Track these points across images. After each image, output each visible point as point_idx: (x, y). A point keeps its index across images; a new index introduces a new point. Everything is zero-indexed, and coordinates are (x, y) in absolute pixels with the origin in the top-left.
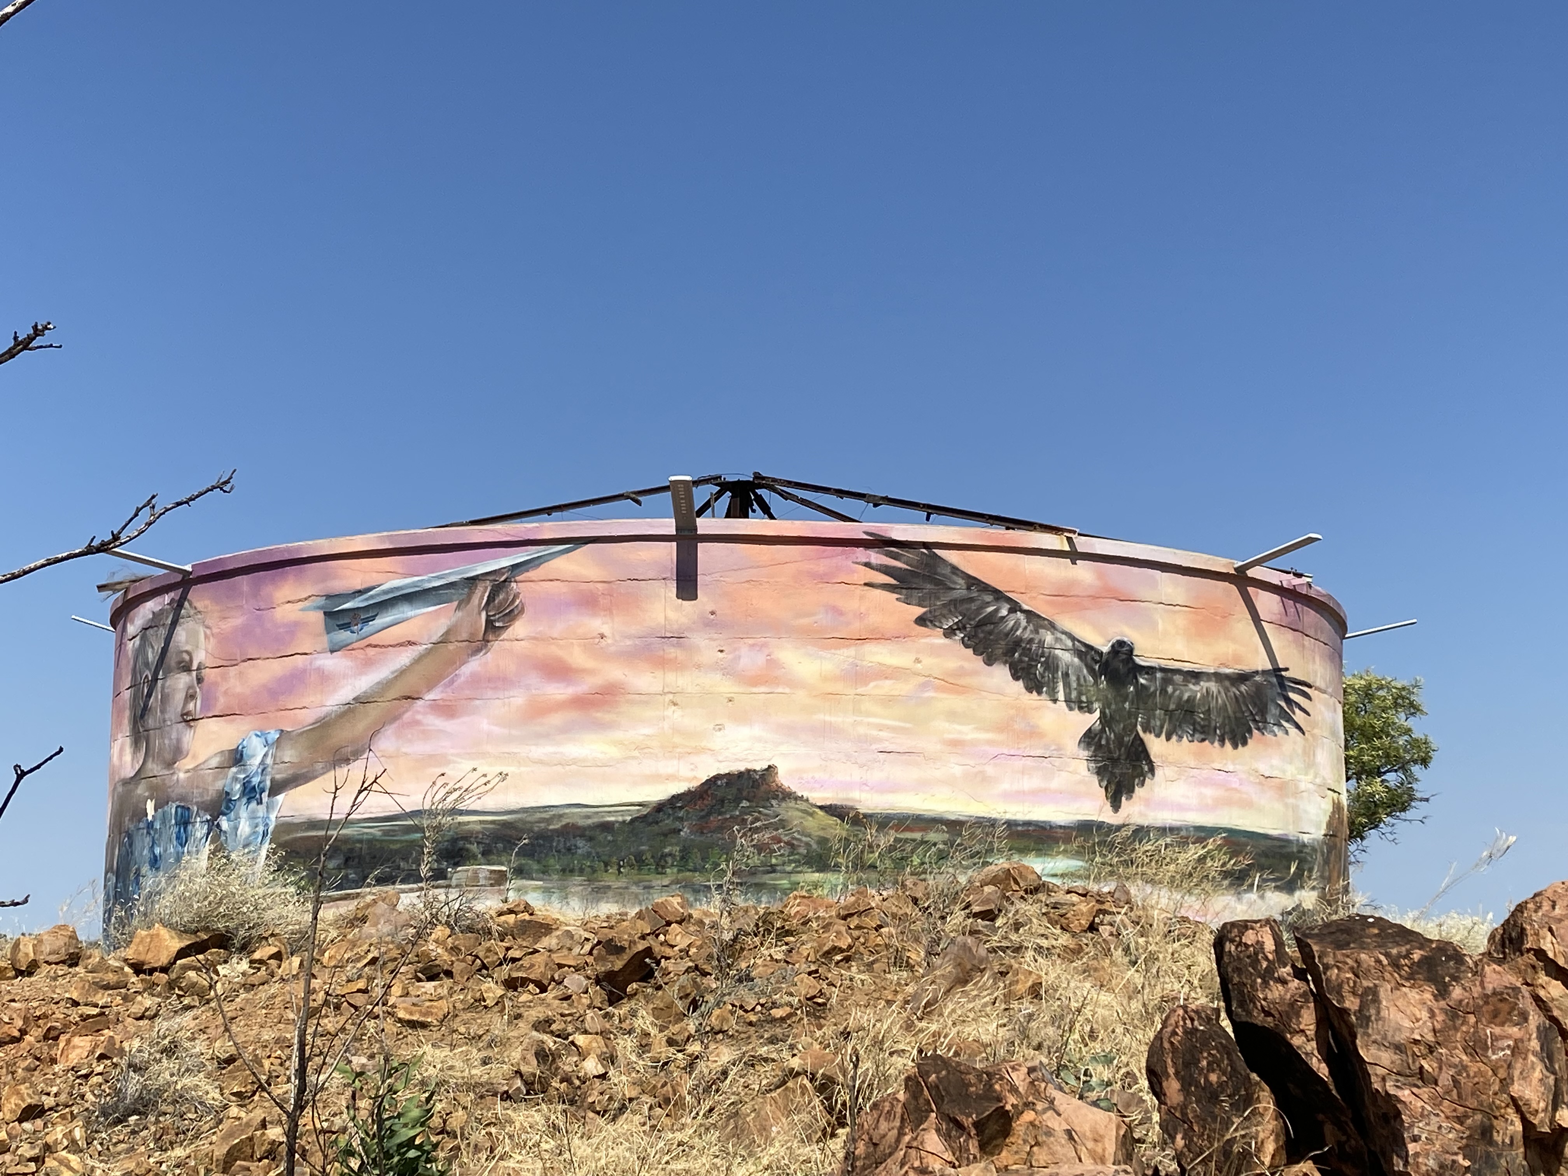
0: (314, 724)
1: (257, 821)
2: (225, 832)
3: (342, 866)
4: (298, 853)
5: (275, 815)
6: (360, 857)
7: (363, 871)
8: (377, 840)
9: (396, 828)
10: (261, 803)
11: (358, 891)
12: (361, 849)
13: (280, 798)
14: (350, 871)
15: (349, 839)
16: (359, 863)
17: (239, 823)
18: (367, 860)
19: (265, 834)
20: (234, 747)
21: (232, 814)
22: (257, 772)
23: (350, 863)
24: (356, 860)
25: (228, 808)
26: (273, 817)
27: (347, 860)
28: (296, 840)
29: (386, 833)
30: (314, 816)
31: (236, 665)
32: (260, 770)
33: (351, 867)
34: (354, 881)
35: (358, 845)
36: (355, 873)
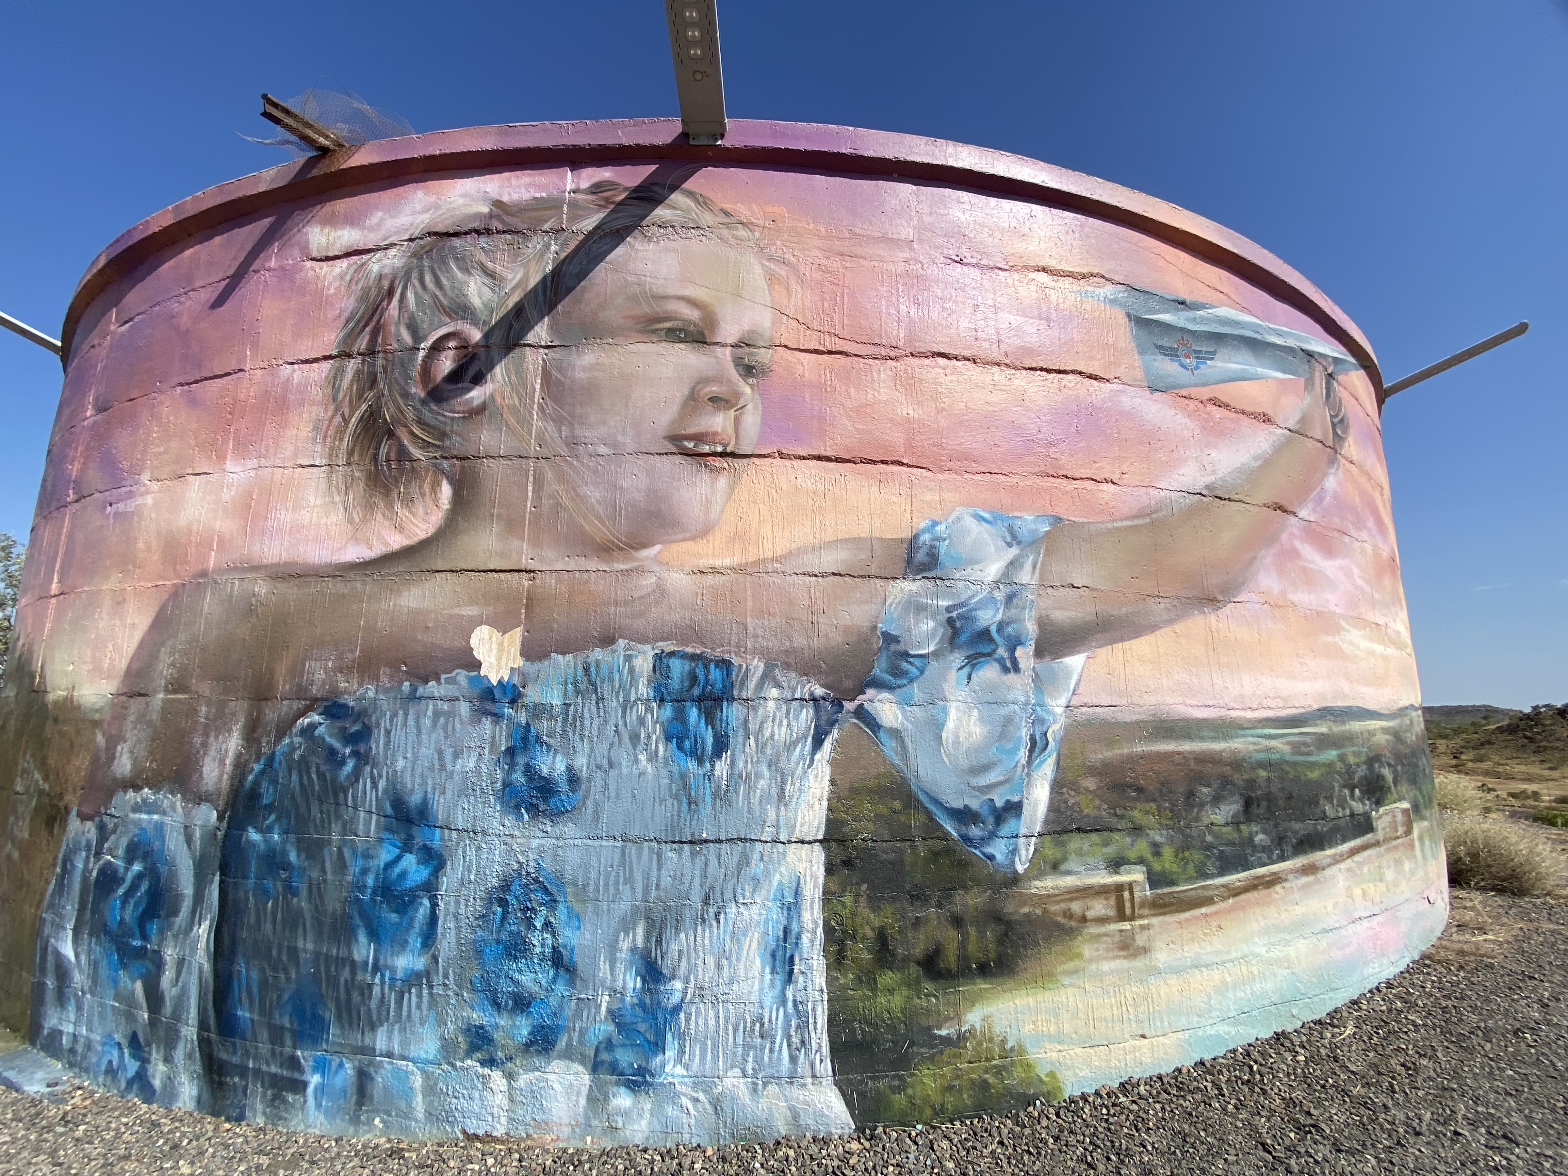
0: (1135, 517)
1: (1005, 711)
2: (895, 733)
3: (1242, 819)
4: (1140, 790)
5: (1063, 701)
6: (1269, 797)
7: (1276, 826)
8: (1287, 762)
9: (1308, 739)
10: (1016, 668)
11: (1275, 868)
12: (1269, 780)
13: (1075, 662)
14: (1255, 828)
15: (1243, 760)
16: (1269, 809)
17: (945, 711)
18: (1281, 803)
19: (1037, 746)
20: (907, 534)
21: (916, 691)
22: (991, 600)
23: (1255, 810)
24: (1264, 804)
25: (897, 672)
26: (1057, 705)
27: (1248, 803)
28: (1133, 760)
29: (1297, 748)
30: (1166, 709)
31: (895, 359)
32: (999, 595)
33: (1258, 819)
34: (1264, 849)
35: (1263, 773)
36: (1265, 832)
